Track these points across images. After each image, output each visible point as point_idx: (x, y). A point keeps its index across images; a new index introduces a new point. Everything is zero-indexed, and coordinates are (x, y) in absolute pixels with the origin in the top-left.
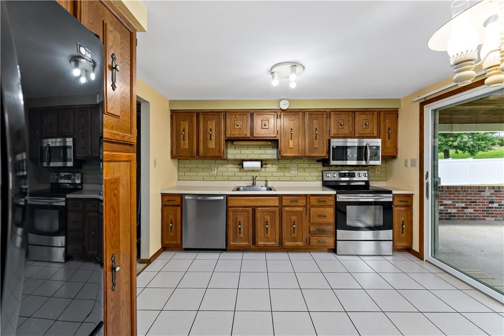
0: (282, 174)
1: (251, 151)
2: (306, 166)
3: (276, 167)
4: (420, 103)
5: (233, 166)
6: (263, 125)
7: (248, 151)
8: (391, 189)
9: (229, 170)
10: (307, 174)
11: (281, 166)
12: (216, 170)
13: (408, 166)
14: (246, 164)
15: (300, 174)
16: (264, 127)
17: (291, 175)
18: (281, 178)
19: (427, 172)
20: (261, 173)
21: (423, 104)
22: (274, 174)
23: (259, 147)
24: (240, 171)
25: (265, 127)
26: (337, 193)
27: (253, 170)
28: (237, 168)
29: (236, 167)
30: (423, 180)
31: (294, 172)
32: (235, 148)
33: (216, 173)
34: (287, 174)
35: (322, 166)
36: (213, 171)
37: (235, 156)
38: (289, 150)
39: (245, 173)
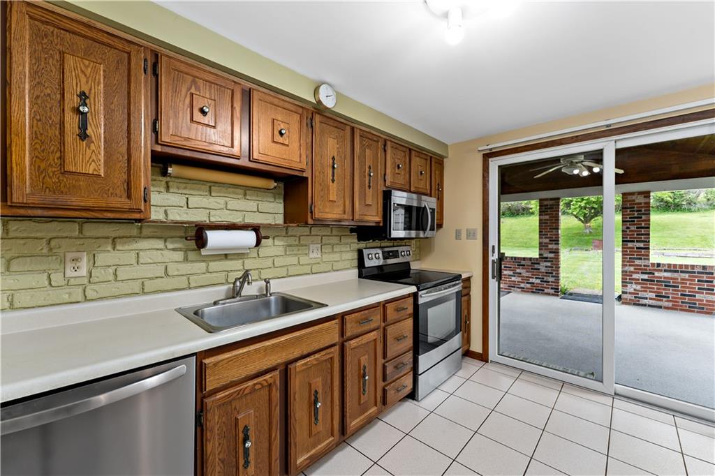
0: (294, 260)
1: (222, 201)
2: (335, 240)
3: (282, 243)
4: (484, 154)
5: (159, 244)
6: (276, 133)
7: (212, 199)
8: (460, 273)
9: (144, 257)
10: (336, 257)
11: (292, 241)
12: (85, 260)
13: (462, 238)
14: (214, 238)
15: (326, 258)
16: (278, 138)
17: (311, 261)
18: (292, 271)
19: (493, 247)
20: (247, 261)
21: (488, 156)
22: (278, 262)
23: (241, 191)
24: (186, 259)
25: (281, 140)
26: (419, 290)
27: (226, 255)
28: (174, 250)
29: (170, 246)
30: (488, 256)
31: (315, 254)
32: (168, 188)
33: (84, 272)
34: (304, 260)
35: (356, 241)
36: (69, 266)
37: (166, 214)
38: (328, 204)
39: (203, 265)
